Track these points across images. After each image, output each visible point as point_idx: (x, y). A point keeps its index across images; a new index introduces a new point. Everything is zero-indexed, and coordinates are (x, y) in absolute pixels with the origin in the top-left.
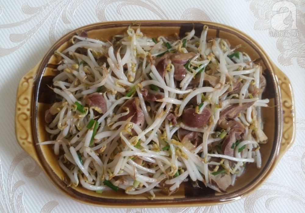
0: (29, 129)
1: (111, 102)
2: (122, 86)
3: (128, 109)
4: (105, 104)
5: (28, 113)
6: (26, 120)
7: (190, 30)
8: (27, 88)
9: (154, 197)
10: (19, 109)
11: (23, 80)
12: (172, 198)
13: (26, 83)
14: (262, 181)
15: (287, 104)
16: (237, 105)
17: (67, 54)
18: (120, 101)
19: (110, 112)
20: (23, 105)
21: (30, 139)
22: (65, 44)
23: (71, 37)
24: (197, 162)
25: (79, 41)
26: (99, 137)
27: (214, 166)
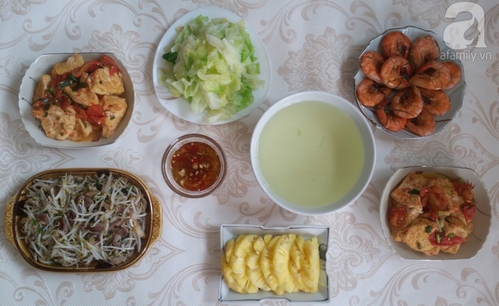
0: (12, 231)
1: (51, 219)
2: (56, 210)
3: (59, 223)
4: (48, 220)
5: (11, 222)
6: (10, 225)
7: (102, 173)
8: (11, 208)
9: (78, 268)
10: (6, 220)
11: (8, 203)
12: (87, 269)
13: (10, 205)
14: (138, 259)
15: (157, 216)
16: (120, 219)
17: (32, 189)
18: (56, 218)
19: (51, 223)
20: (8, 217)
21: (12, 236)
22: (31, 183)
23: (33, 180)
24: (98, 250)
25: (38, 182)
26: (44, 237)
27: (110, 252)
